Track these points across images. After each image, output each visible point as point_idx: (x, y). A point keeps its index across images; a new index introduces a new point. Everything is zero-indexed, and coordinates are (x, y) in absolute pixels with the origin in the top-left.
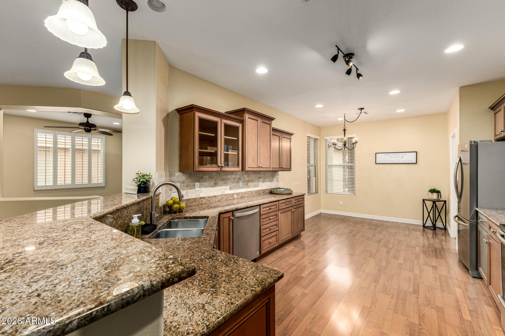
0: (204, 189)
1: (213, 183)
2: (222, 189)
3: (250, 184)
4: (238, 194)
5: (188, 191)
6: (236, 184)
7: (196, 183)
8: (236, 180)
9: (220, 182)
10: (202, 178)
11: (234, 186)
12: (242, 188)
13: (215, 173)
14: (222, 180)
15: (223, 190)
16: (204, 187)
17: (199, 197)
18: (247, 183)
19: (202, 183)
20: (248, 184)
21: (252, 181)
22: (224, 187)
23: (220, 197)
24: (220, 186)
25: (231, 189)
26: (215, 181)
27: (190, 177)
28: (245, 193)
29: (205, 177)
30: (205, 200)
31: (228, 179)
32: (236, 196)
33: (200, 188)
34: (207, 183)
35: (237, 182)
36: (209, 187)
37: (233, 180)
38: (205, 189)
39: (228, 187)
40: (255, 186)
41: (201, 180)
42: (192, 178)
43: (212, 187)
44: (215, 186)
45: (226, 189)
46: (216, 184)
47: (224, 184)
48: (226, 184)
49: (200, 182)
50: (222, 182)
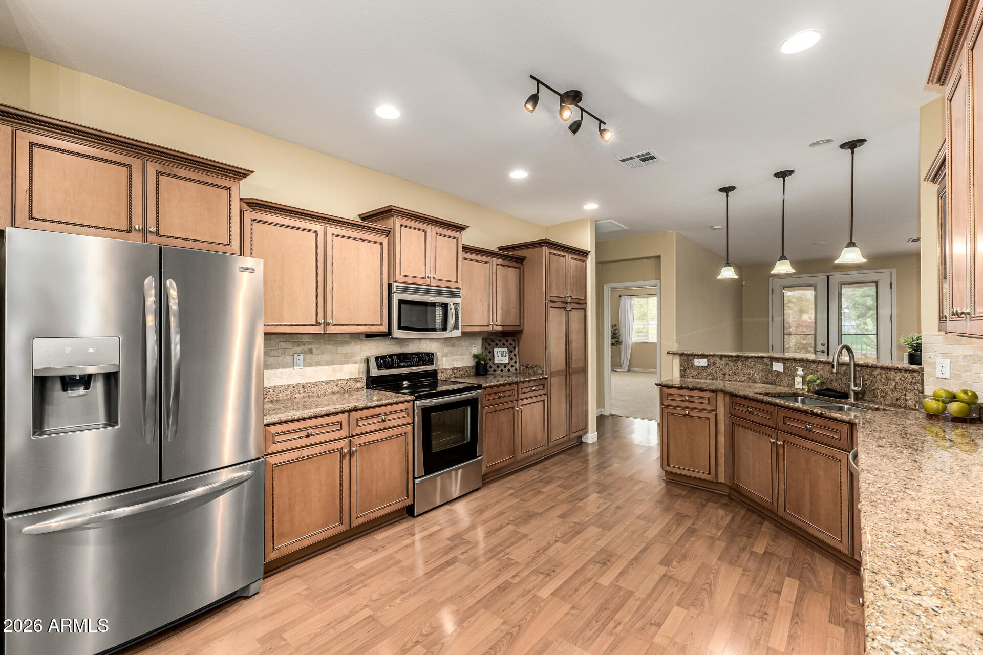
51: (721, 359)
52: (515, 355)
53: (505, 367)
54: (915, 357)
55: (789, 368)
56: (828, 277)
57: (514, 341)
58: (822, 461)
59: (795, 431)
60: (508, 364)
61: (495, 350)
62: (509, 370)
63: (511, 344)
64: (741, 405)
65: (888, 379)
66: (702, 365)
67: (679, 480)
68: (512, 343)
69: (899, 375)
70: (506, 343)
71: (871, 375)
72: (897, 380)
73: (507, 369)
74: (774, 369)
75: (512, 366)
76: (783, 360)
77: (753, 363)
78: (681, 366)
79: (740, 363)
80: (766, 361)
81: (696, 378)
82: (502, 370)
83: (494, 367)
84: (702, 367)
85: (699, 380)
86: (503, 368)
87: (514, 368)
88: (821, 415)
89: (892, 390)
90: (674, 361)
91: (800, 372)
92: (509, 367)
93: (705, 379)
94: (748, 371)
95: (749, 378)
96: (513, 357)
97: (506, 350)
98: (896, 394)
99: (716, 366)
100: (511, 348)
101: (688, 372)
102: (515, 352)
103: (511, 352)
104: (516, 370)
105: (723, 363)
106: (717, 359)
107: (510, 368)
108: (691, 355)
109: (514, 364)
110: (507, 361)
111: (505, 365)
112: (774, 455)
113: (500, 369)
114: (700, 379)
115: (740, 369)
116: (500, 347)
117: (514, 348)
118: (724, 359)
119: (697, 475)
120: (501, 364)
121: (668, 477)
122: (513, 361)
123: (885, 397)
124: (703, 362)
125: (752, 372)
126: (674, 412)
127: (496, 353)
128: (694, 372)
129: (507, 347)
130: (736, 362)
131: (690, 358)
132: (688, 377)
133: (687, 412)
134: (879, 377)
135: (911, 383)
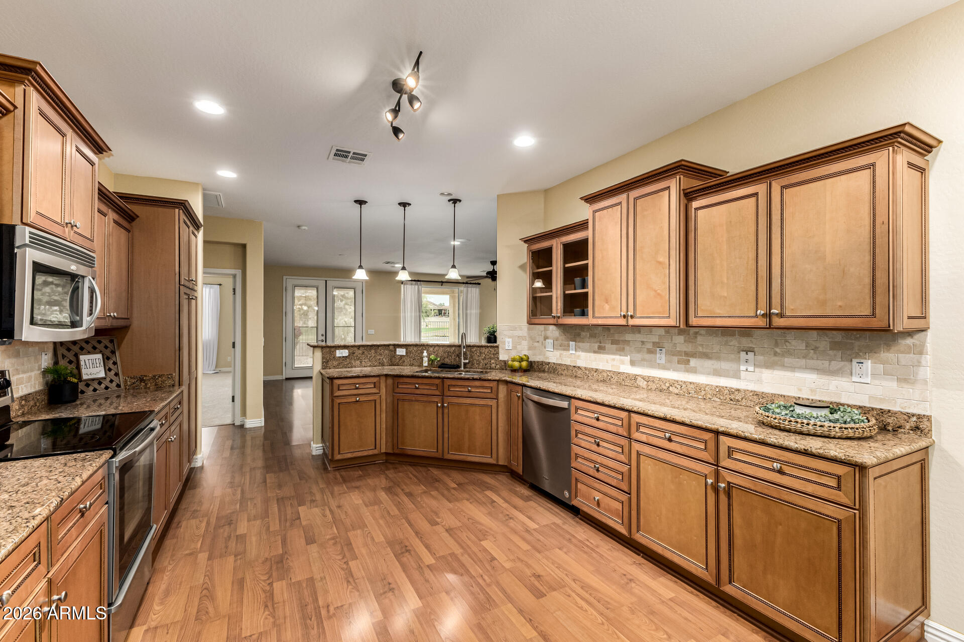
0: (583, 355)
1: (596, 345)
2: (614, 360)
3: (693, 362)
4: (648, 379)
5: (562, 352)
6: (647, 356)
7: (571, 343)
8: (650, 346)
9: (608, 346)
10: (579, 335)
11: (643, 360)
12: (664, 368)
13: (600, 328)
14: (614, 342)
15: (615, 363)
16: (583, 351)
17: (573, 364)
18: (684, 359)
19: (581, 344)
20: (689, 361)
21: (706, 356)
22: (617, 357)
23: (605, 375)
24: (608, 353)
25: (633, 363)
26: (600, 343)
27: (564, 333)
28: (673, 383)
29: (583, 334)
30: (579, 372)
31: (627, 342)
32: (643, 384)
33: (576, 351)
34: (586, 345)
35: (650, 351)
36: (589, 352)
37: (639, 345)
38: (583, 353)
39: (628, 359)
40: (717, 373)
41: (578, 339)
42: (566, 334)
43: (595, 352)
44: (600, 353)
45: (623, 363)
46: (601, 349)
47: (617, 350)
48: (621, 351)
49: (576, 341)
50: (614, 346)
51: (358, 349)
52: (115, 363)
53: (100, 383)
54: (492, 338)
55: (410, 352)
56: (326, 281)
57: (112, 341)
58: (478, 410)
59: (459, 394)
60: (105, 378)
61: (82, 358)
62: (107, 388)
63: (106, 347)
64: (406, 383)
65: (481, 353)
66: (344, 355)
67: (348, 464)
68: (109, 345)
69: (487, 350)
70: (97, 345)
71: (471, 351)
72: (486, 353)
73: (103, 386)
74: (398, 353)
75: (111, 381)
76: (405, 346)
77: (382, 350)
78: (323, 358)
79: (373, 351)
80: (391, 348)
81: (338, 368)
82: (95, 390)
83: (81, 386)
84: (343, 357)
85: (340, 370)
86: (97, 386)
87: (114, 384)
88: (480, 379)
89: (483, 359)
90: (315, 354)
91: (425, 354)
92: (106, 383)
93: (346, 367)
94: (379, 357)
95: (380, 363)
96: (112, 366)
97: (99, 356)
98: (485, 362)
99: (355, 355)
100: (108, 352)
101: (330, 363)
102: (114, 359)
103: (108, 358)
104: (118, 386)
105: (360, 352)
106: (356, 349)
107: (109, 385)
108: (333, 347)
109: (114, 378)
110: (102, 375)
111: (100, 381)
112: (440, 415)
113: (91, 388)
114: (341, 368)
115: (373, 356)
116: (89, 353)
117: (113, 352)
118: (361, 349)
119: (365, 453)
120: (93, 380)
121: (334, 466)
122: (113, 373)
123: (478, 364)
124: (345, 353)
125: (381, 358)
126: (345, 401)
127: (82, 363)
128: (335, 363)
129: (101, 352)
130: (370, 350)
131: (333, 350)
132: (330, 368)
133: (358, 399)
134: (476, 352)
135: (494, 354)
